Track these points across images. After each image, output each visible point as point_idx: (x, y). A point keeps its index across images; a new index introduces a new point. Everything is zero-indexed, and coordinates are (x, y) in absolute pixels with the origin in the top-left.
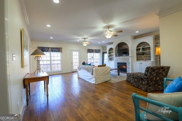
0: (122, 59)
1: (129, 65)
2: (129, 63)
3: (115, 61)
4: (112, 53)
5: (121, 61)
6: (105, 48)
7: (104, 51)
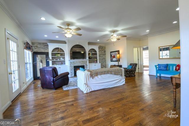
2: (87, 66)
3: (71, 64)
4: (59, 55)
5: (78, 64)
6: (39, 46)
7: (35, 50)
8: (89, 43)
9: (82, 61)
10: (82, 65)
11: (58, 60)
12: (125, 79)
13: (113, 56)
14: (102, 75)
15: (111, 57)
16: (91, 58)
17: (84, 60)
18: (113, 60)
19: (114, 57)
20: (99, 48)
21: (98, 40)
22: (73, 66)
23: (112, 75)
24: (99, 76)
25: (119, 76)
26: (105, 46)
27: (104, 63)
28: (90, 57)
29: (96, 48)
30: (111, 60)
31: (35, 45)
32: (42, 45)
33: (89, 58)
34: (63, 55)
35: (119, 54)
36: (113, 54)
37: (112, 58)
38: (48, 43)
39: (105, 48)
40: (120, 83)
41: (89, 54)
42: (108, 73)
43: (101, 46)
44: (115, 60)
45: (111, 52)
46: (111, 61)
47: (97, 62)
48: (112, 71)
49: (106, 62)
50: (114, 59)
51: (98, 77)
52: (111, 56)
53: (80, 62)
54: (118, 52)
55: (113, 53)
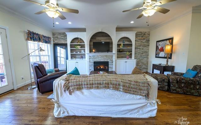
0: (101, 57)
1: (112, 65)
2: (113, 62)
3: (90, 59)
4: (78, 47)
5: (100, 59)
6: (59, 37)
7: (56, 42)
8: (119, 29)
9: (106, 56)
10: (106, 61)
11: (78, 53)
12: (156, 107)
13: (160, 47)
14: (93, 91)
15: (156, 50)
16: (121, 52)
17: (109, 54)
18: (160, 55)
19: (162, 50)
20: (137, 35)
21: (132, 22)
22: (92, 61)
23: (117, 93)
24: (85, 91)
25: (138, 97)
26: (149, 32)
27: (145, 59)
28: (121, 50)
29: (132, 36)
30: (156, 55)
31: (56, 36)
32: (62, 36)
33: (119, 51)
34: (83, 46)
35: (172, 44)
36: (160, 45)
37: (158, 51)
38: (66, 33)
39: (149, 35)
40: (141, 112)
41: (119, 45)
42: (108, 88)
43: (141, 32)
44: (163, 56)
45: (157, 42)
46: (156, 57)
47: (131, 57)
48: (119, 85)
49: (148, 58)
50: (162, 54)
51: (83, 93)
52: (157, 47)
53: (102, 56)
54: (171, 40)
55: (160, 43)
